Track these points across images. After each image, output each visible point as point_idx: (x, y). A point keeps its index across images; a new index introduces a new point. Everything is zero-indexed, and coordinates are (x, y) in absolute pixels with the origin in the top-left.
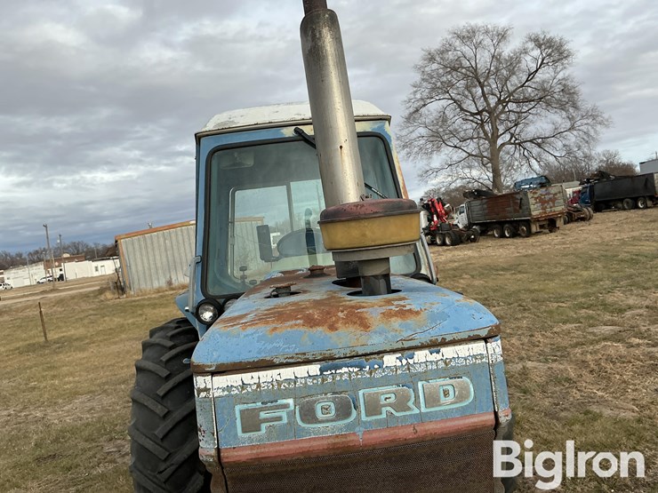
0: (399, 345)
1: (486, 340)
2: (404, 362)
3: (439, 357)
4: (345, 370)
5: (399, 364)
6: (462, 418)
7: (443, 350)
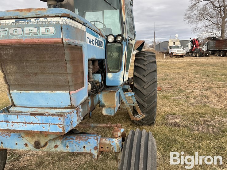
0: (35, 16)
1: (60, 17)
2: (37, 21)
3: (46, 20)
4: (21, 21)
5: (35, 21)
6: (52, 39)
7: (48, 19)
